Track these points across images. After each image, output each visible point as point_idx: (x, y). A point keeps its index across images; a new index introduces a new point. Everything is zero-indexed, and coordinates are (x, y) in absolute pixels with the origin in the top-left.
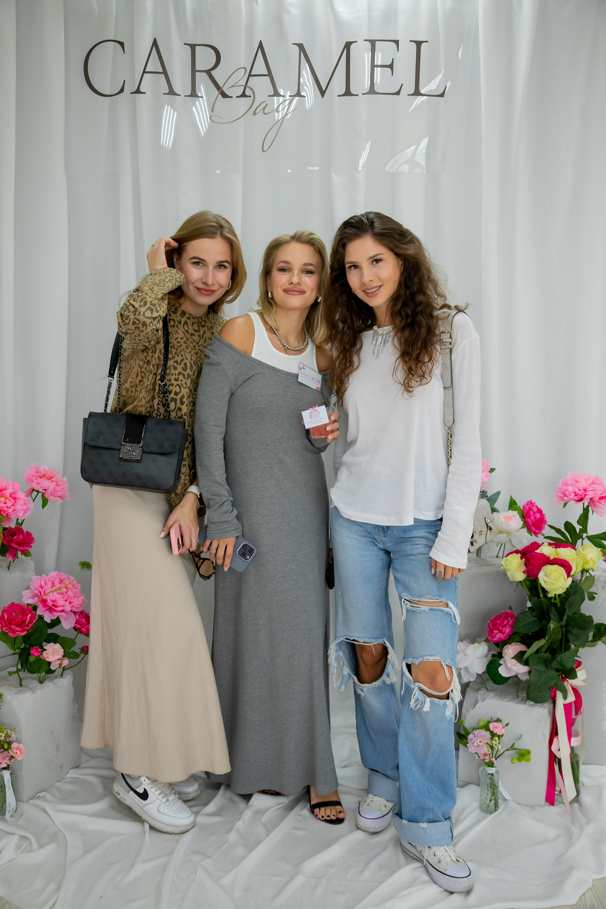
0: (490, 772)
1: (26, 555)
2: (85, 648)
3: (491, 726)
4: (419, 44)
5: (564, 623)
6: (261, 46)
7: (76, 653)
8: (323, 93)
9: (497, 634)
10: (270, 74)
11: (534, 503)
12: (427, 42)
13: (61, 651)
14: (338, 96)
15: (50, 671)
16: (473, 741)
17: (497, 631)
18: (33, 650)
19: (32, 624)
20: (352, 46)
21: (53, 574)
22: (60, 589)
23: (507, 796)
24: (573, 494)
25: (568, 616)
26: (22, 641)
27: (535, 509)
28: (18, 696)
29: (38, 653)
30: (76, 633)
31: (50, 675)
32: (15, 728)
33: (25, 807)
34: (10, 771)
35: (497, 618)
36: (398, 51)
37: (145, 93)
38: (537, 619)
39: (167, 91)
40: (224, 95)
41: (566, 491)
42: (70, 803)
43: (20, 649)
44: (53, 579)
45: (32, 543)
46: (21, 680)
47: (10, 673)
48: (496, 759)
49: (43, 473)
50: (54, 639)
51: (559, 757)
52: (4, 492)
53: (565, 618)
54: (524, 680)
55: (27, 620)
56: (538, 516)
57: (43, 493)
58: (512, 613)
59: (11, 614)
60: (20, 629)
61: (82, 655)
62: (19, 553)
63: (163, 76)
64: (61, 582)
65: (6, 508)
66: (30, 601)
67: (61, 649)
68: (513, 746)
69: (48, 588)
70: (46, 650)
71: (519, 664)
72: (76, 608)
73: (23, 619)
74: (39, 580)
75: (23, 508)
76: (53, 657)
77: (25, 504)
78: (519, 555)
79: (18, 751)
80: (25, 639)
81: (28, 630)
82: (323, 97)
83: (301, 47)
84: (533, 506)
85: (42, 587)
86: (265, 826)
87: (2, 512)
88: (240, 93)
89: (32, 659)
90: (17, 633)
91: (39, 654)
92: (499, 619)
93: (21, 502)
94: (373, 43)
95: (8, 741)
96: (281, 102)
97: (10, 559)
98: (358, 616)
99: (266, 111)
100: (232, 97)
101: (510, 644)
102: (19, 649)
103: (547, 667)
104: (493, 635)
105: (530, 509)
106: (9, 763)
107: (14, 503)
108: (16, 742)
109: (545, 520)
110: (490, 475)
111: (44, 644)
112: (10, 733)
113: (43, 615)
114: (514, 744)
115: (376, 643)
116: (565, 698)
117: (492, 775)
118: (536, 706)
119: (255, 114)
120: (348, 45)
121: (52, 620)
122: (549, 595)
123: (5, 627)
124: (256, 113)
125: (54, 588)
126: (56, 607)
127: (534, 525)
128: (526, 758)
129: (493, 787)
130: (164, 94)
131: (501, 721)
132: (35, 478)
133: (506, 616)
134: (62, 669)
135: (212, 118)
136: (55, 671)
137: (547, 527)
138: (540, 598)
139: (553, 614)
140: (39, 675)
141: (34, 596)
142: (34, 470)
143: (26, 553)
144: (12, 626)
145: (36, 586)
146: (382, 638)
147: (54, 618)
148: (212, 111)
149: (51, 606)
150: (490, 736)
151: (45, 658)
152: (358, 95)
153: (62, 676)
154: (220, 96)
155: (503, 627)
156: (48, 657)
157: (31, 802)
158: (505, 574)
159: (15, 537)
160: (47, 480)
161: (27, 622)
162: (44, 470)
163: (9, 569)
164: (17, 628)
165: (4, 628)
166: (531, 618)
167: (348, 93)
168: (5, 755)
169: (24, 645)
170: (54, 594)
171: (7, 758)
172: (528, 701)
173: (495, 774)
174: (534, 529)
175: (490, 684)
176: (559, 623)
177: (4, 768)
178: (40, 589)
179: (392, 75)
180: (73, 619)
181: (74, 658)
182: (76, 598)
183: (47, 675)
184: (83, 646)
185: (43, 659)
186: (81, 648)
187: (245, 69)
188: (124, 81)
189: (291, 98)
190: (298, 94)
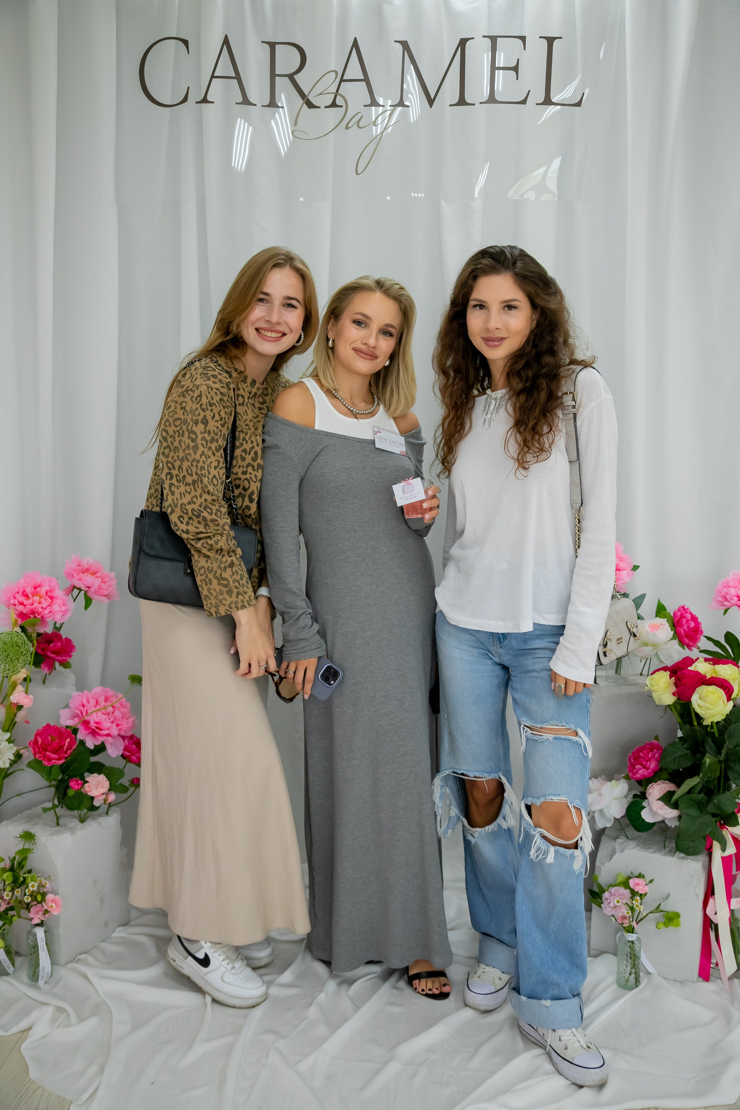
0: (630, 939)
1: (65, 667)
2: (135, 780)
3: (631, 882)
4: (551, 41)
5: (722, 757)
6: (355, 44)
7: (125, 786)
8: (431, 102)
9: (640, 769)
10: (366, 79)
11: (688, 608)
12: (561, 38)
13: (107, 784)
14: (450, 105)
15: (93, 808)
16: (609, 901)
17: (640, 766)
18: (73, 781)
19: (72, 750)
20: (468, 44)
21: (98, 690)
22: (105, 708)
23: (651, 969)
24: (736, 599)
25: (728, 749)
26: (59, 771)
27: (689, 616)
28: (55, 838)
29: (78, 785)
30: (124, 762)
31: (92, 812)
32: (50, 876)
33: (61, 972)
34: (44, 928)
35: (640, 750)
36: (525, 49)
37: (213, 102)
38: (689, 751)
39: (240, 100)
40: (310, 105)
41: (727, 594)
42: (117, 969)
43: (57, 780)
44: (97, 697)
45: (72, 652)
46: (58, 818)
47: (45, 810)
48: (637, 923)
49: (86, 566)
50: (98, 768)
51: (715, 922)
52: (39, 589)
53: (724, 752)
54: (673, 826)
55: (65, 745)
56: (692, 624)
57: (86, 592)
58: (658, 744)
59: (46, 738)
60: (57, 756)
61: (132, 789)
62: (57, 664)
64: (107, 700)
65: (40, 610)
66: (70, 723)
67: (106, 781)
68: (658, 907)
69: (91, 707)
70: (87, 782)
71: (666, 807)
72: (125, 731)
73: (61, 744)
74: (80, 697)
75: (61, 609)
76: (97, 791)
77: (64, 604)
78: (668, 673)
79: (53, 904)
80: (63, 769)
81: (66, 758)
82: (431, 107)
83: (405, 45)
84: (686, 612)
85: (83, 706)
86: (353, 1001)
87: (36, 614)
89: (71, 792)
90: (53, 761)
91: (80, 787)
92: (642, 751)
93: (59, 602)
94: (494, 39)
95: (42, 892)
96: (380, 112)
97: (46, 671)
98: (467, 745)
99: (360, 125)
100: (319, 107)
101: (656, 782)
102: (55, 780)
103: (702, 811)
104: (635, 771)
105: (682, 616)
106: (43, 919)
107: (51, 603)
108: (51, 893)
109: (700, 629)
110: (633, 574)
111: (86, 774)
112: (44, 882)
113: (84, 740)
114: (660, 905)
115: (490, 778)
116: (723, 849)
117: (633, 942)
118: (688, 859)
119: (347, 128)
120: (463, 43)
121: (95, 746)
122: (705, 723)
123: (39, 753)
125: (98, 707)
126: (101, 729)
127: (687, 636)
128: (675, 922)
129: (634, 957)
130: (237, 103)
131: (644, 877)
132: (77, 572)
133: (651, 747)
134: (107, 806)
135: (295, 133)
136: (98, 808)
137: (703, 639)
138: (694, 726)
139: (710, 745)
140: (80, 812)
141: (75, 716)
142: (75, 563)
143: (65, 664)
144: (47, 753)
145: (77, 705)
146: (497, 773)
147: (98, 743)
148: (295, 124)
149: (95, 728)
150: (630, 895)
151: (87, 792)
152: (474, 104)
153: (107, 814)
154: (305, 105)
155: (647, 761)
156: (90, 791)
157: (70, 965)
158: (649, 696)
159: (52, 645)
160: (90, 575)
161: (65, 748)
162: (88, 563)
163: (44, 683)
164: (54, 756)
165: (38, 755)
166: (682, 751)
167: (462, 102)
168: (38, 909)
169: (61, 776)
170: (98, 715)
171: (41, 913)
172: (678, 852)
173: (635, 942)
174: (687, 641)
175: (631, 832)
176: (717, 757)
177: (37, 925)
178: (81, 708)
179: (517, 79)
180: (121, 745)
181: (121, 792)
182: (125, 719)
183: (89, 812)
184: (133, 777)
185: (84, 792)
186: (131, 780)
187: (336, 72)
188: (188, 88)
189: (393, 108)
190: (401, 104)
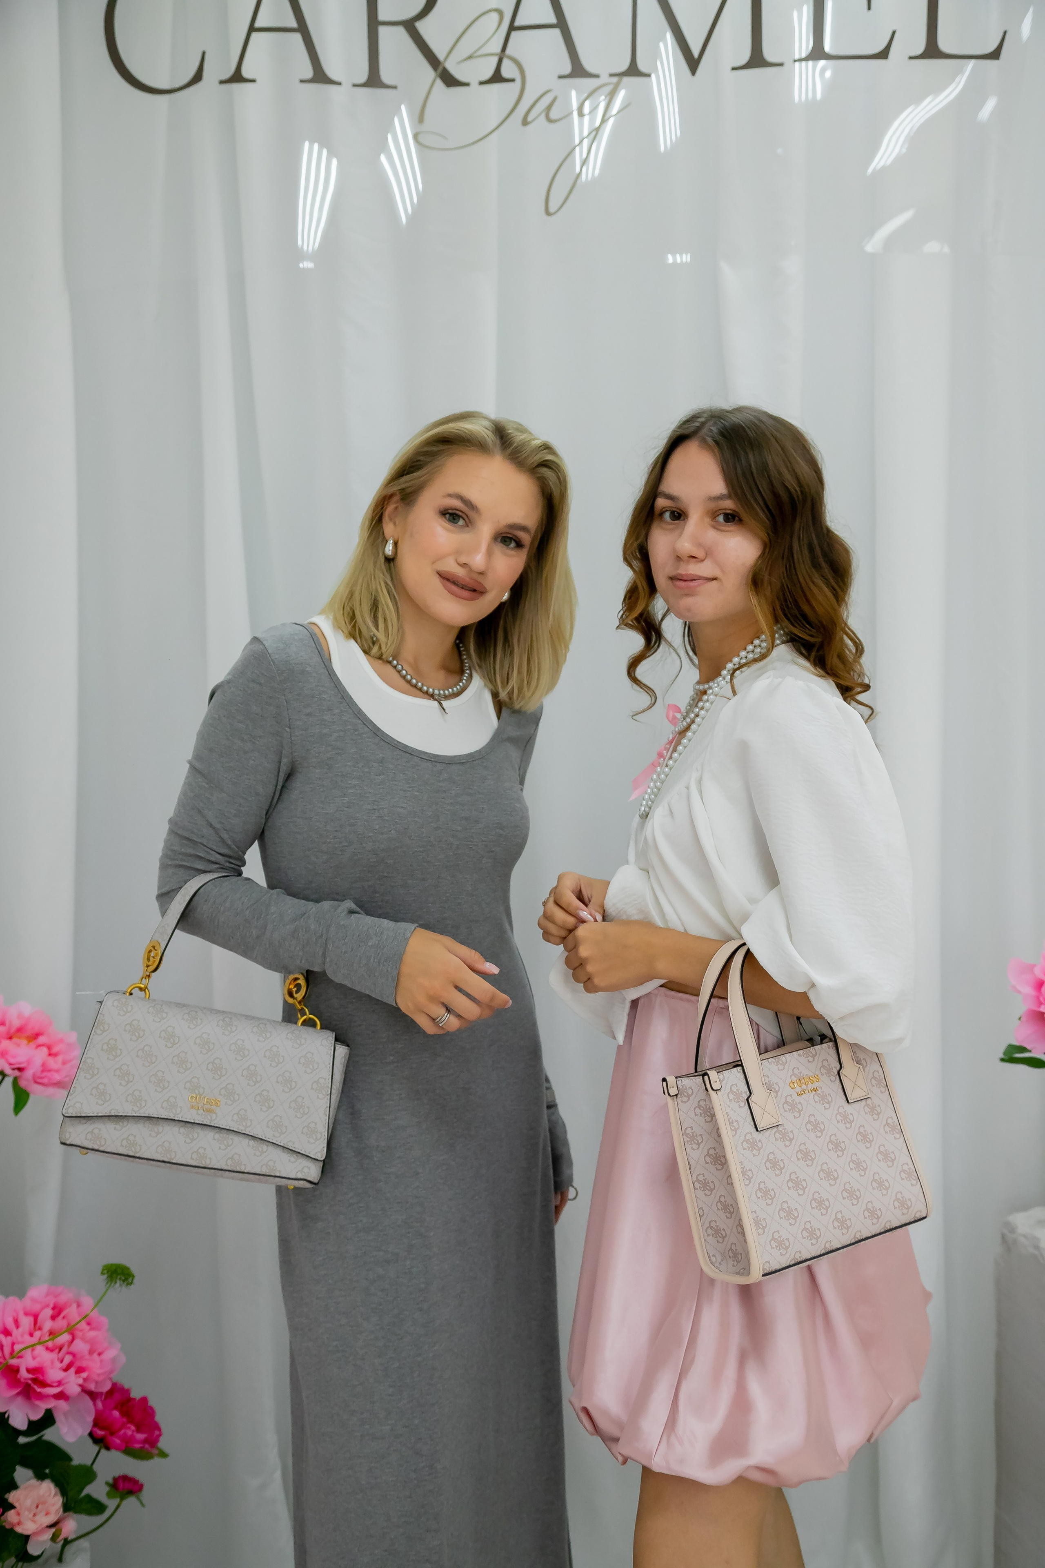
2: (121, 1483)
7: (97, 1499)
8: (693, 64)
10: (562, 24)
13: (57, 1502)
14: (734, 69)
15: (27, 1557)
21: (36, 1295)
22: (53, 1334)
30: (96, 1448)
37: (253, 81)
39: (309, 73)
40: (450, 80)
44: (36, 1307)
49: (17, 1024)
57: (16, 1080)
61: (113, 1506)
63: (297, 37)
64: (58, 1311)
67: (55, 1495)
69: (22, 1336)
70: (12, 1507)
72: (97, 1382)
76: (34, 1522)
82: (694, 74)
85: (5, 1331)
88: (489, 73)
96: (589, 91)
99: (553, 115)
100: (468, 84)
111: (11, 1487)
113: (6, 1412)
119: (525, 122)
121: (30, 1421)
124: (530, 119)
125: (38, 1333)
126: (44, 1384)
130: (302, 81)
134: (61, 1545)
135: (420, 138)
136: (39, 1557)
147: (36, 1416)
148: (421, 119)
149: (30, 1383)
151: (14, 1525)
152: (781, 65)
153: (61, 1560)
154: (439, 83)
156: (19, 1523)
160: (24, 1043)
162: (20, 1016)
167: (757, 60)
170: (36, 1352)
178: (2, 1337)
179: (869, 8)
180: (88, 1411)
181: (90, 1513)
182: (95, 1355)
183: (20, 1564)
184: (117, 1475)
185: (8, 1527)
186: (111, 1481)
187: (501, 13)
188: (204, 54)
189: (615, 80)
190: (633, 70)
